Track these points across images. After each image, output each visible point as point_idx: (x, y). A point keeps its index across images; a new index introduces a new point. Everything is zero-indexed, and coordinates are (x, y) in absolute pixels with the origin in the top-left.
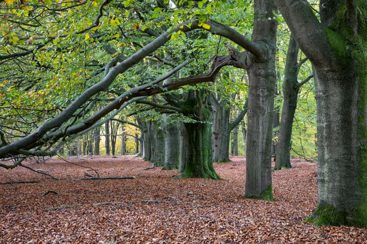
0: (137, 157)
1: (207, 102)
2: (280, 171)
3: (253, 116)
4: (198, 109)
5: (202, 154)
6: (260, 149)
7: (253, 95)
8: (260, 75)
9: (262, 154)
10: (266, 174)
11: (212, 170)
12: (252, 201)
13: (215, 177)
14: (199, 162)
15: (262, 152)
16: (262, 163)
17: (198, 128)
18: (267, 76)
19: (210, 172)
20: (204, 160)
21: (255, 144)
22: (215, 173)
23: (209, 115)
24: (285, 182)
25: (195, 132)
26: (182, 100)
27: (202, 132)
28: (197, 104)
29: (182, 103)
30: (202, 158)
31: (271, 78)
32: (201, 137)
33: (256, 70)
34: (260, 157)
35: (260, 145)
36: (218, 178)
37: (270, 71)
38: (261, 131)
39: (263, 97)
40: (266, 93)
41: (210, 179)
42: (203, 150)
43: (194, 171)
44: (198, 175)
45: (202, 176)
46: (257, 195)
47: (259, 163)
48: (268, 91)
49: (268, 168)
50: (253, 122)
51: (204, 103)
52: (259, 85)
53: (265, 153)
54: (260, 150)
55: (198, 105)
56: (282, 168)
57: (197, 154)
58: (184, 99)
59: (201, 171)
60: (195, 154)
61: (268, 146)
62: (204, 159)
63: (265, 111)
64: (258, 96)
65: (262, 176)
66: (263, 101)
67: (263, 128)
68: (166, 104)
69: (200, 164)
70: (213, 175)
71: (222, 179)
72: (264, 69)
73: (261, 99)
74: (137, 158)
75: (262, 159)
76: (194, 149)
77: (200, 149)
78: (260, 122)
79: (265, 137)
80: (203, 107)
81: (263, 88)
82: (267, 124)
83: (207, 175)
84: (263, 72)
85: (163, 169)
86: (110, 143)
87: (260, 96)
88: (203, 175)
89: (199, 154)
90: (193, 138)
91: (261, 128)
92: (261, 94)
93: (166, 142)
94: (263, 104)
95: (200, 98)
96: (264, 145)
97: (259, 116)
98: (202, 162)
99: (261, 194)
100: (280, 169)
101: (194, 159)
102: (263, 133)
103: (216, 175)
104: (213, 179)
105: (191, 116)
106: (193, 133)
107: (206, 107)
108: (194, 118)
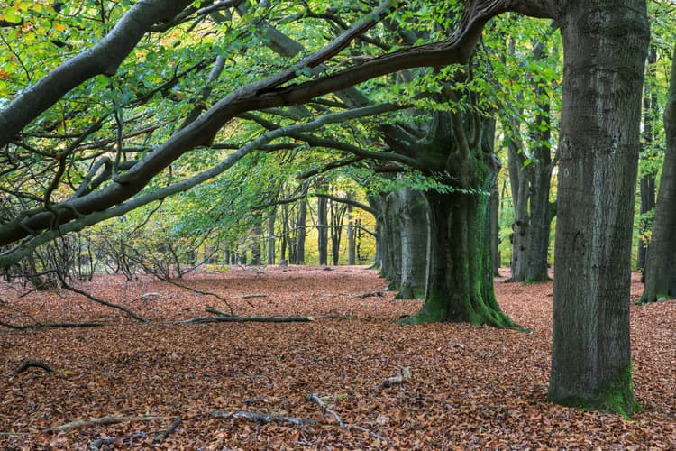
0: (370, 268)
1: (479, 145)
2: (655, 304)
3: (576, 157)
4: (459, 160)
5: (467, 266)
6: (594, 255)
7: (576, 92)
8: (596, 31)
9: (602, 273)
10: (613, 333)
11: (493, 305)
12: (568, 412)
13: (499, 320)
14: (460, 286)
15: (602, 268)
16: (601, 298)
17: (458, 205)
18: (619, 33)
19: (486, 308)
20: (472, 282)
21: (579, 240)
22: (498, 310)
23: (485, 175)
24: (668, 332)
25: (451, 214)
26: (423, 141)
27: (468, 216)
28: (455, 150)
29: (422, 147)
30: (466, 274)
31: (632, 38)
32: (465, 227)
33: (585, 16)
34: (594, 280)
35: (594, 245)
36: (507, 323)
37: (629, 16)
38: (597, 201)
39: (605, 97)
40: (616, 86)
41: (486, 326)
42: (471, 259)
43: (448, 307)
44: (456, 315)
45: (467, 319)
46: (585, 396)
47: (592, 299)
48: (623, 78)
49: (619, 313)
50: (574, 173)
51: (473, 146)
52: (594, 61)
53: (611, 269)
54: (595, 258)
55: (457, 152)
56: (660, 299)
57: (455, 268)
58: (428, 138)
59: (464, 307)
60: (450, 266)
61: (621, 248)
62: (471, 279)
63: (613, 141)
64: (592, 95)
65: (601, 339)
66: (606, 111)
67: (605, 193)
68: (386, 151)
69: (462, 290)
70: (493, 315)
71: (516, 326)
72: (610, 9)
73: (600, 103)
74: (370, 271)
75: (601, 288)
76: (448, 256)
77: (464, 256)
78: (597, 173)
79: (612, 221)
80: (469, 155)
81: (608, 71)
82: (619, 181)
83: (478, 316)
84: (607, 20)
85: (398, 297)
86: (330, 242)
87: (597, 95)
88: (468, 315)
89: (461, 267)
90: (447, 229)
91: (598, 191)
92: (600, 89)
93: (405, 240)
94: (606, 119)
95: (464, 135)
96: (608, 245)
97: (592, 156)
98: (467, 284)
99: (597, 392)
100: (656, 300)
101: (449, 277)
102: (606, 208)
103: (501, 315)
104: (494, 325)
105: (438, 175)
106: (446, 217)
107: (478, 158)
108: (445, 181)
